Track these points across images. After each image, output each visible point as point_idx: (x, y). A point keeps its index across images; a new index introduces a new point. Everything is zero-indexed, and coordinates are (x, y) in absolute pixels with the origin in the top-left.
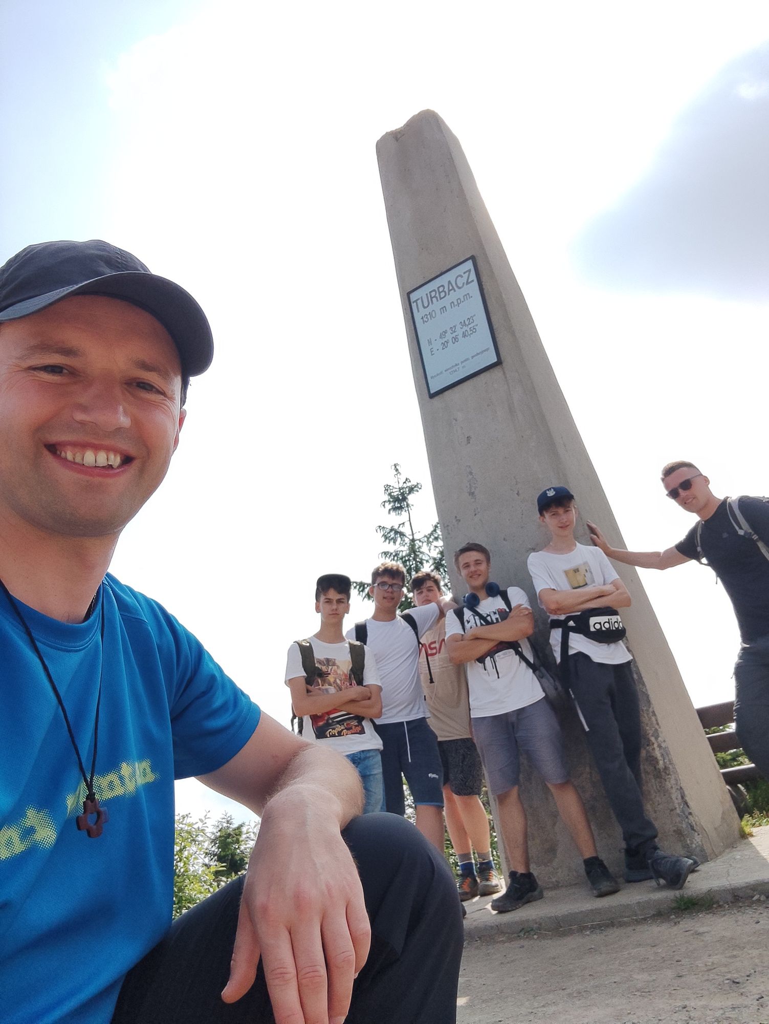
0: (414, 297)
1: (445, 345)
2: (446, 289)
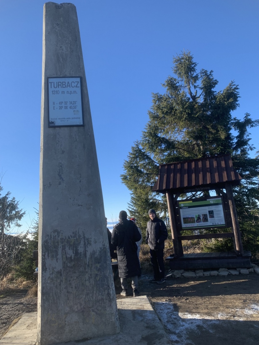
0: (50, 80)
1: (61, 108)
2: (66, 85)
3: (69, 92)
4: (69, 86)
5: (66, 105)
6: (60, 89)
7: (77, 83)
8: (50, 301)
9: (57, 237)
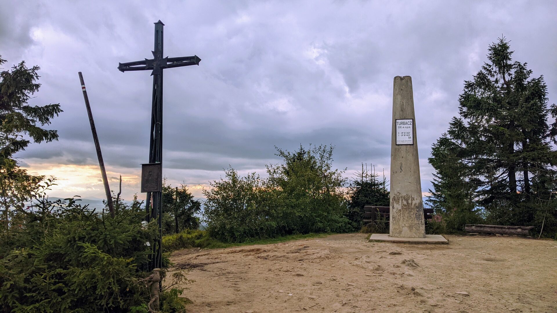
0: (397, 121)
1: (402, 135)
3: (407, 127)
4: (407, 124)
5: (405, 134)
6: (402, 126)
7: (411, 122)
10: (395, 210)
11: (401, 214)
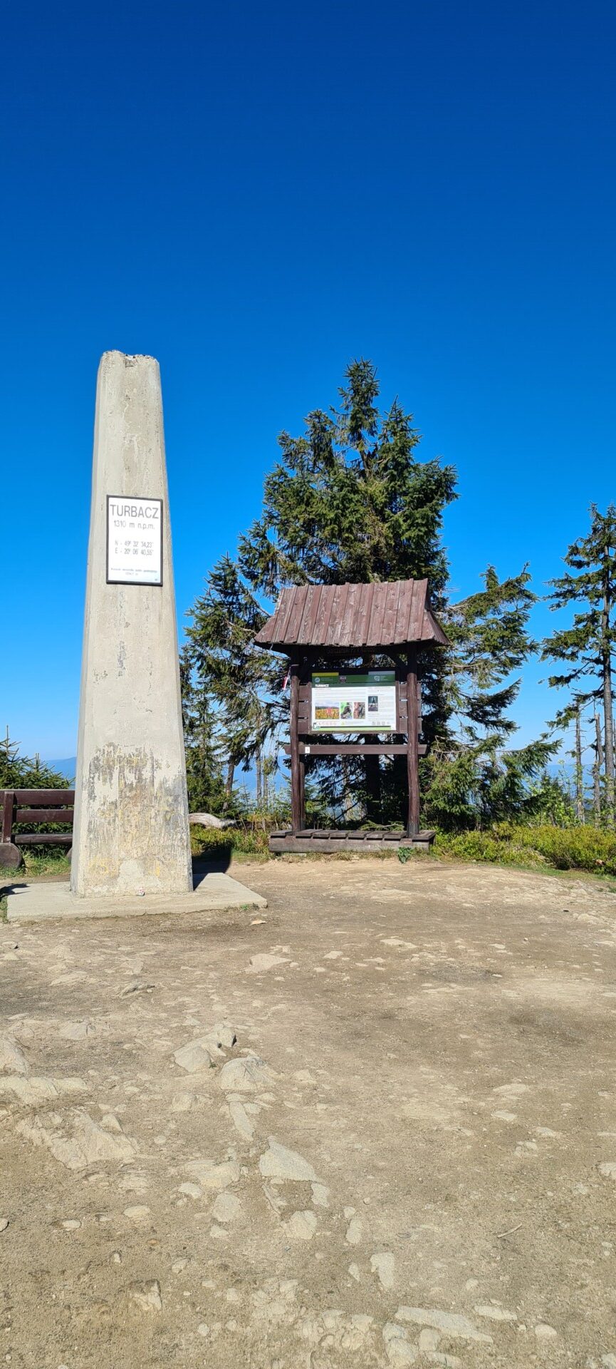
0: (112, 501)
1: (127, 551)
2: (138, 512)
3: (142, 526)
4: (142, 514)
5: (136, 548)
6: (128, 519)
7: (155, 510)
8: (99, 841)
9: (112, 753)
10: (96, 805)
11: (116, 815)
